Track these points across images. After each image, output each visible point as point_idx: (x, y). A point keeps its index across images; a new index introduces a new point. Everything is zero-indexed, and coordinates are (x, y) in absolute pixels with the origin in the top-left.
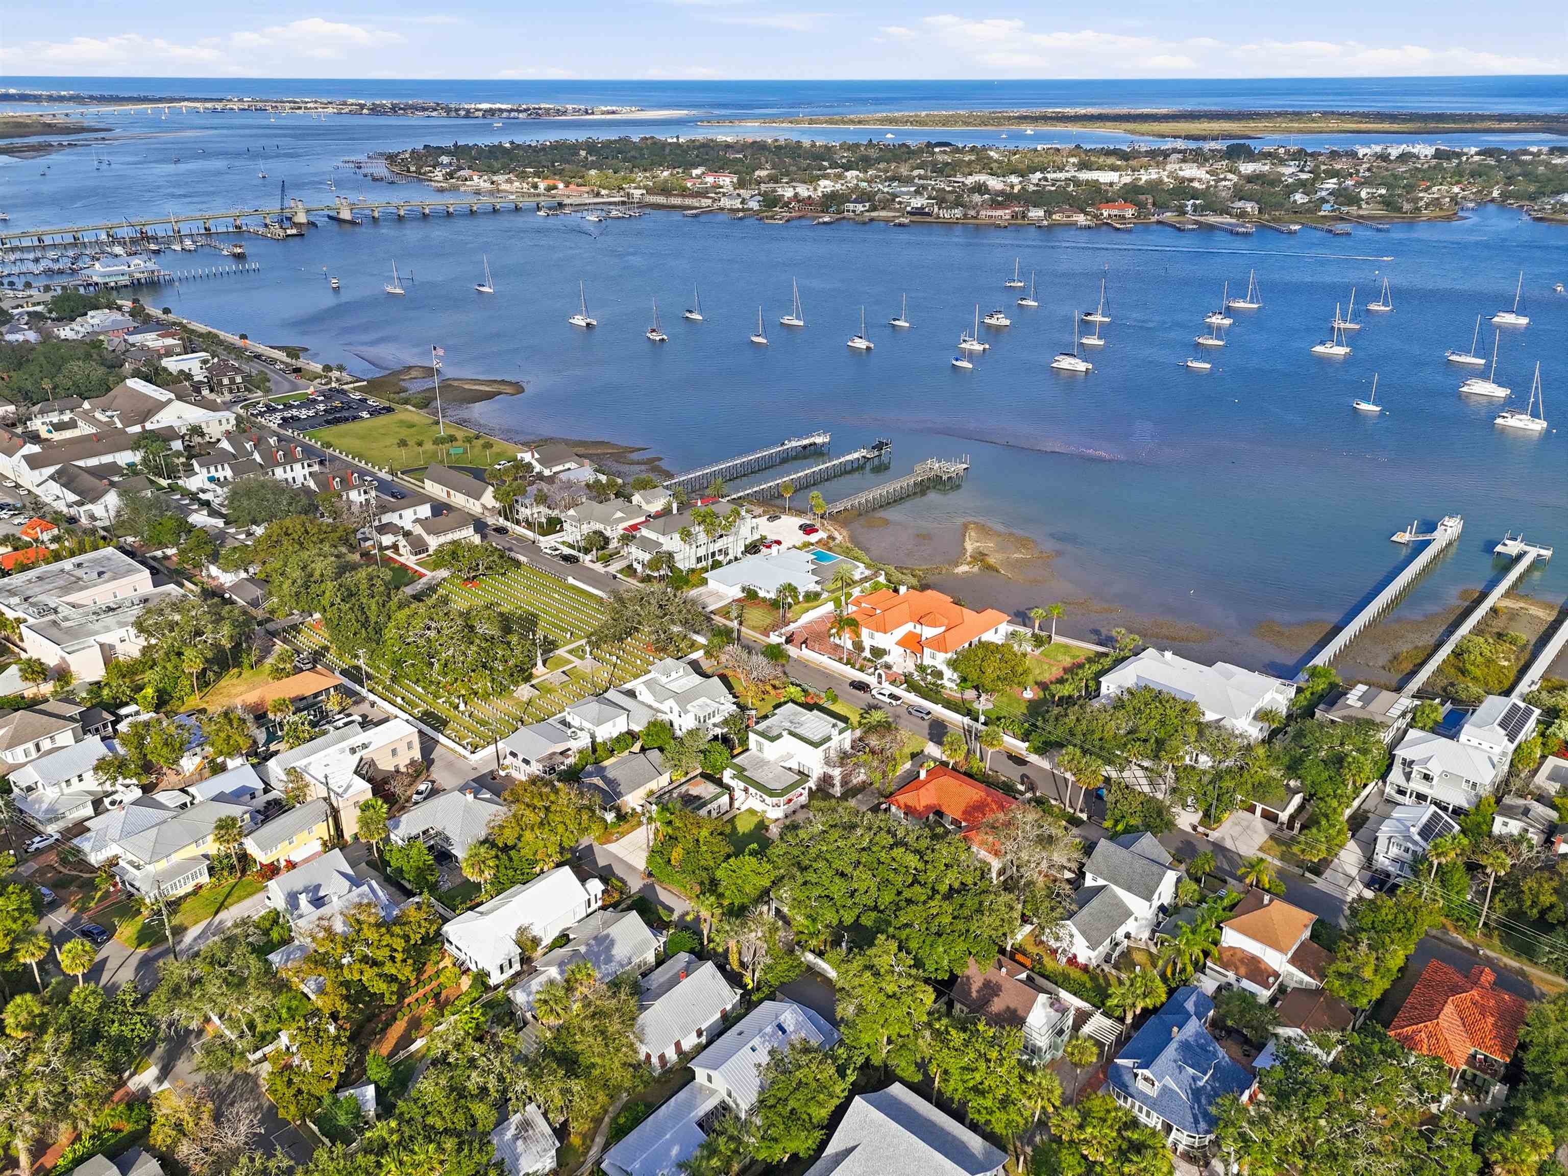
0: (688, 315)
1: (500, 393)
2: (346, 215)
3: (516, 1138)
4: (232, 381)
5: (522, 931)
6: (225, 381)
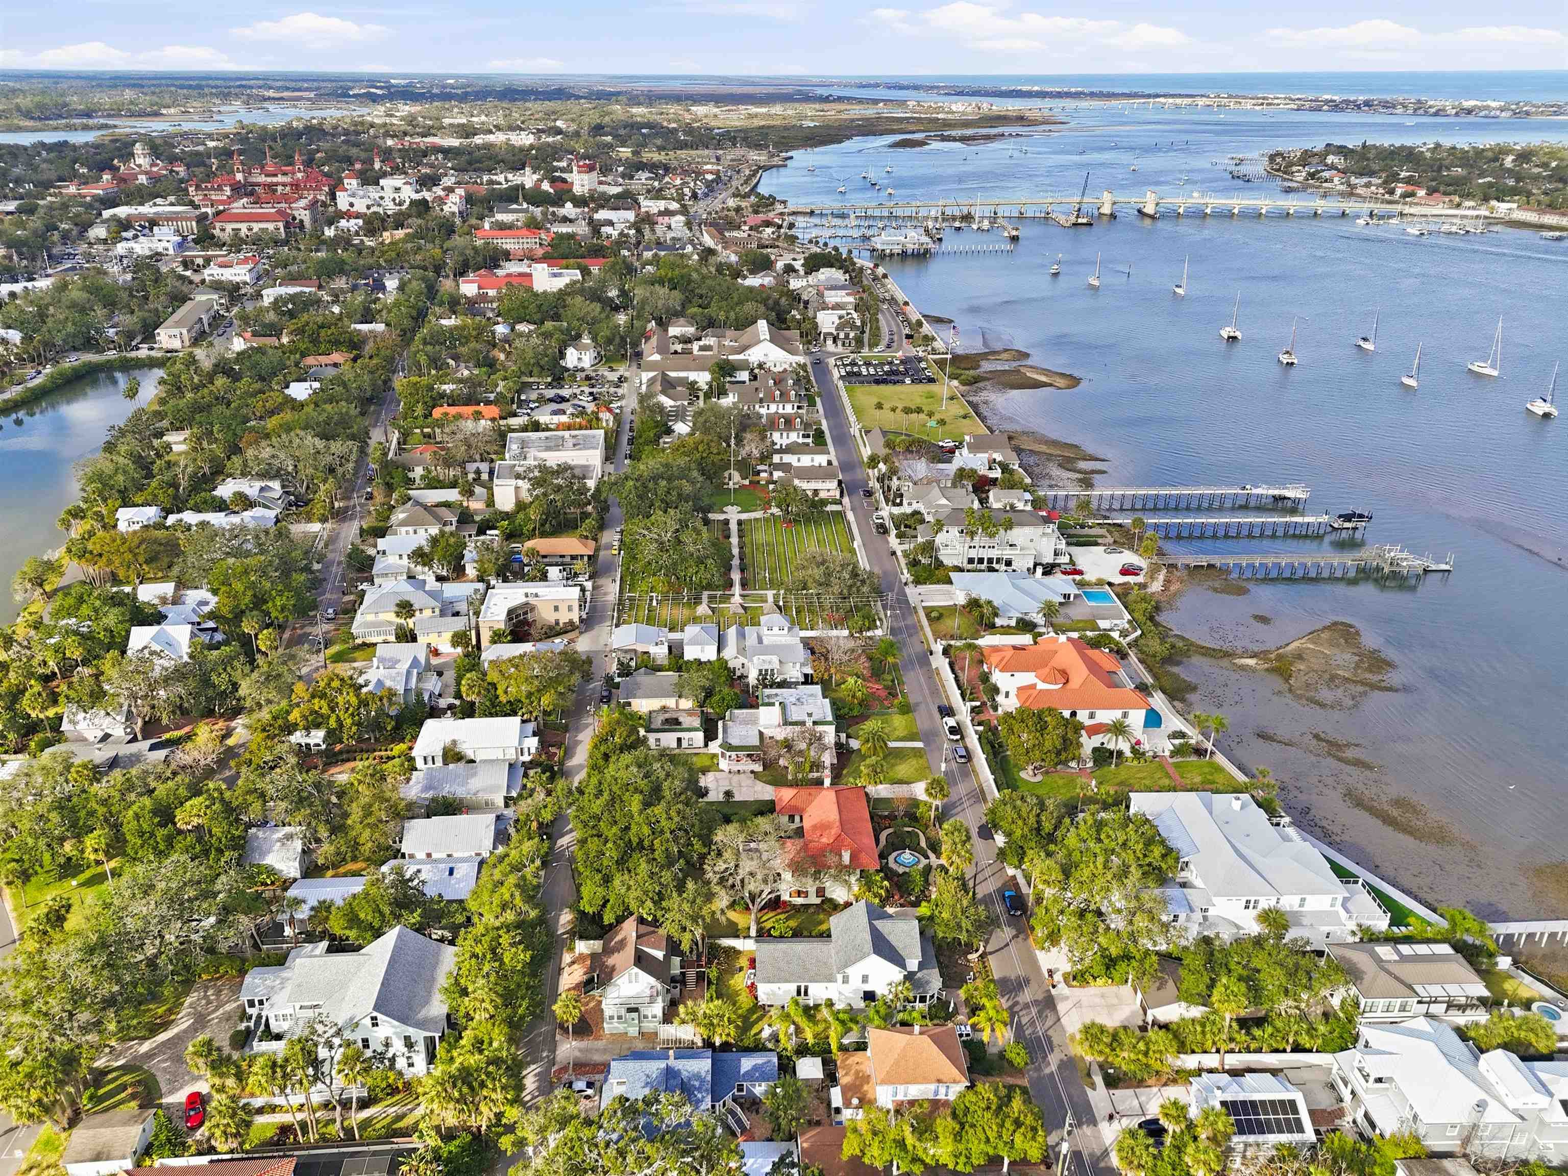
0: (1361, 343)
1: (1051, 385)
2: (1150, 209)
3: (279, 840)
4: (847, 336)
5: (454, 742)
6: (842, 335)
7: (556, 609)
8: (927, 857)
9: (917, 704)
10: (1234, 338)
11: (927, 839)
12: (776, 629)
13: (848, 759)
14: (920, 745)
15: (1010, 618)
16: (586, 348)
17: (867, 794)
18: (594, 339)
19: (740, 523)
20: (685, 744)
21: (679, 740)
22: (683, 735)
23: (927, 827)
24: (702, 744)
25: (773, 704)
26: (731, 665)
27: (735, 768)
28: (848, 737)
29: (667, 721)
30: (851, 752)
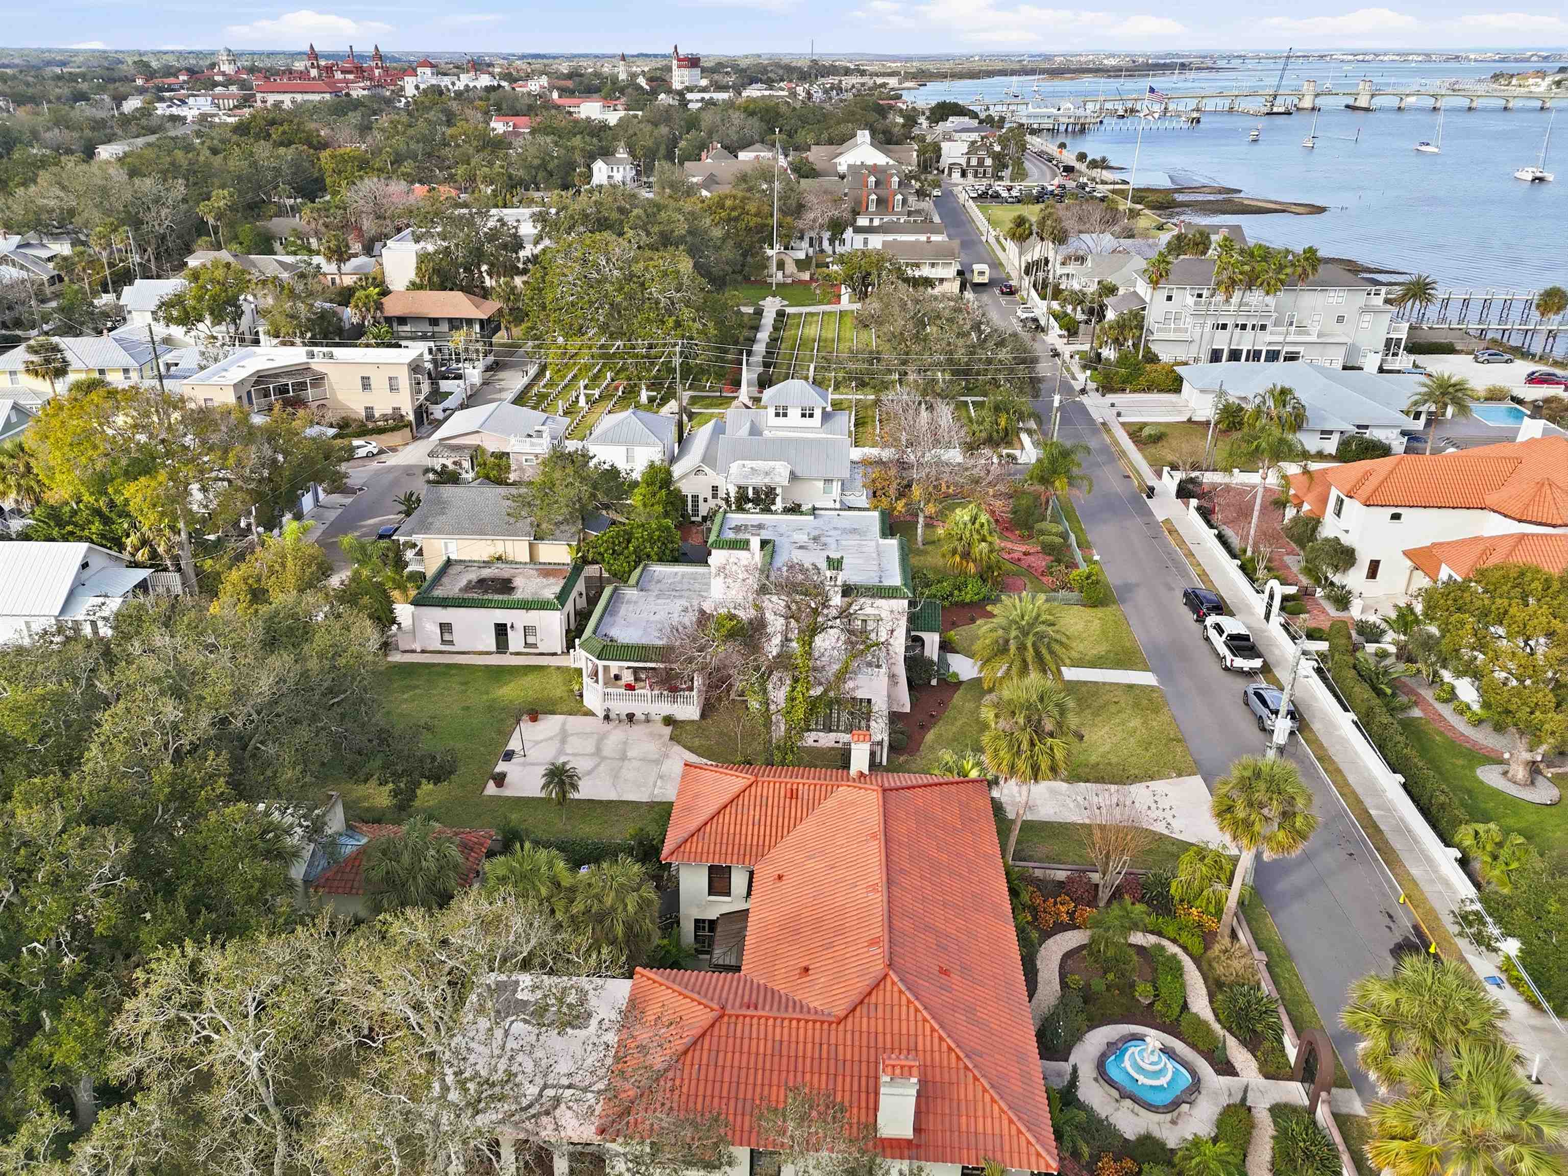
1: (1283, 211)
2: (1362, 102)
6: (974, 162)
7: (366, 383)
8: (1226, 1068)
9: (1128, 588)
10: (1541, 179)
11: (1215, 986)
12: (794, 413)
13: (943, 704)
14: (1147, 678)
15: (1326, 434)
16: (620, 162)
17: (997, 808)
18: (632, 153)
19: (781, 314)
20: (515, 641)
21: (501, 630)
22: (516, 618)
23: (1208, 938)
24: (558, 644)
25: (744, 545)
26: (687, 488)
27: (621, 707)
28: (946, 647)
29: (482, 584)
30: (952, 685)
